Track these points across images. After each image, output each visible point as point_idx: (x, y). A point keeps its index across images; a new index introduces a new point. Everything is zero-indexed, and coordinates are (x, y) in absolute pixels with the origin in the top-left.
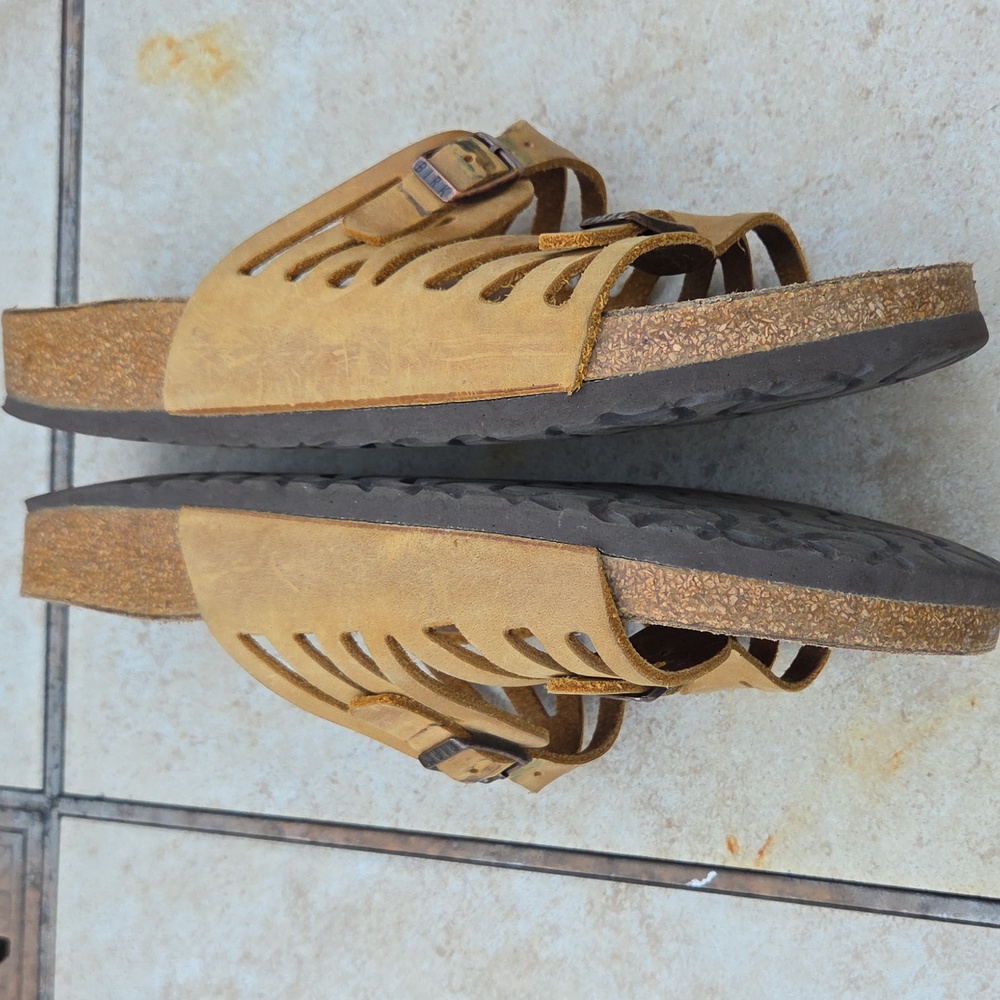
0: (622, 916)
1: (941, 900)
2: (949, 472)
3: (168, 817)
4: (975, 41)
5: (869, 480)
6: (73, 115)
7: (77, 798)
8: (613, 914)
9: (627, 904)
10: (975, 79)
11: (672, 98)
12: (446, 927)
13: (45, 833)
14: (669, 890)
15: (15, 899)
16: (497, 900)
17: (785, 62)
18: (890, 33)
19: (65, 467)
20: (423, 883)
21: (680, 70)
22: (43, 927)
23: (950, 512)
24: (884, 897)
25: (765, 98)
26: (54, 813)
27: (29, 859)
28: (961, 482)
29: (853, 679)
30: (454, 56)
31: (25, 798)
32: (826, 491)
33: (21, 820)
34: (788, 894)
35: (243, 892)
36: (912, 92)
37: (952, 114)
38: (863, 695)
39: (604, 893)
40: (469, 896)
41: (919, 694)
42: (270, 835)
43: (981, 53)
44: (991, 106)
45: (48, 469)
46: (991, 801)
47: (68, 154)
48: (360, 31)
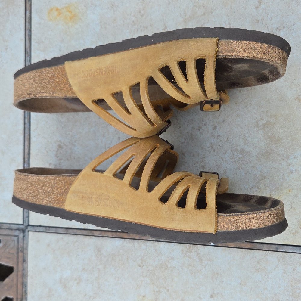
0: (191, 254)
1: (282, 246)
2: (282, 127)
3: (60, 231)
4: (288, 6)
5: (260, 130)
6: (29, 30)
7: (33, 226)
8: (189, 253)
9: (193, 251)
10: (288, 17)
11: (203, 23)
12: (141, 259)
13: (24, 236)
14: (205, 246)
15: (16, 255)
16: (156, 251)
17: (235, 13)
18: (264, 4)
19: (28, 131)
20: (134, 247)
21: (205, 15)
22: (24, 263)
23: (283, 138)
24: (265, 246)
25: (229, 23)
26: (27, 230)
27: (19, 244)
28: (286, 130)
29: (256, 185)
30: (140, 12)
31: (18, 226)
32: (248, 133)
33: (17, 233)
34: (239, 246)
35: (82, 251)
36: (271, 21)
37: (282, 26)
38: (259, 190)
39: (186, 248)
40: (147, 250)
41: (275, 189)
42: (90, 235)
43: (290, 9)
44: (293, 24)
45: (23, 132)
46: (295, 218)
47: (28, 42)
48: (113, 5)
